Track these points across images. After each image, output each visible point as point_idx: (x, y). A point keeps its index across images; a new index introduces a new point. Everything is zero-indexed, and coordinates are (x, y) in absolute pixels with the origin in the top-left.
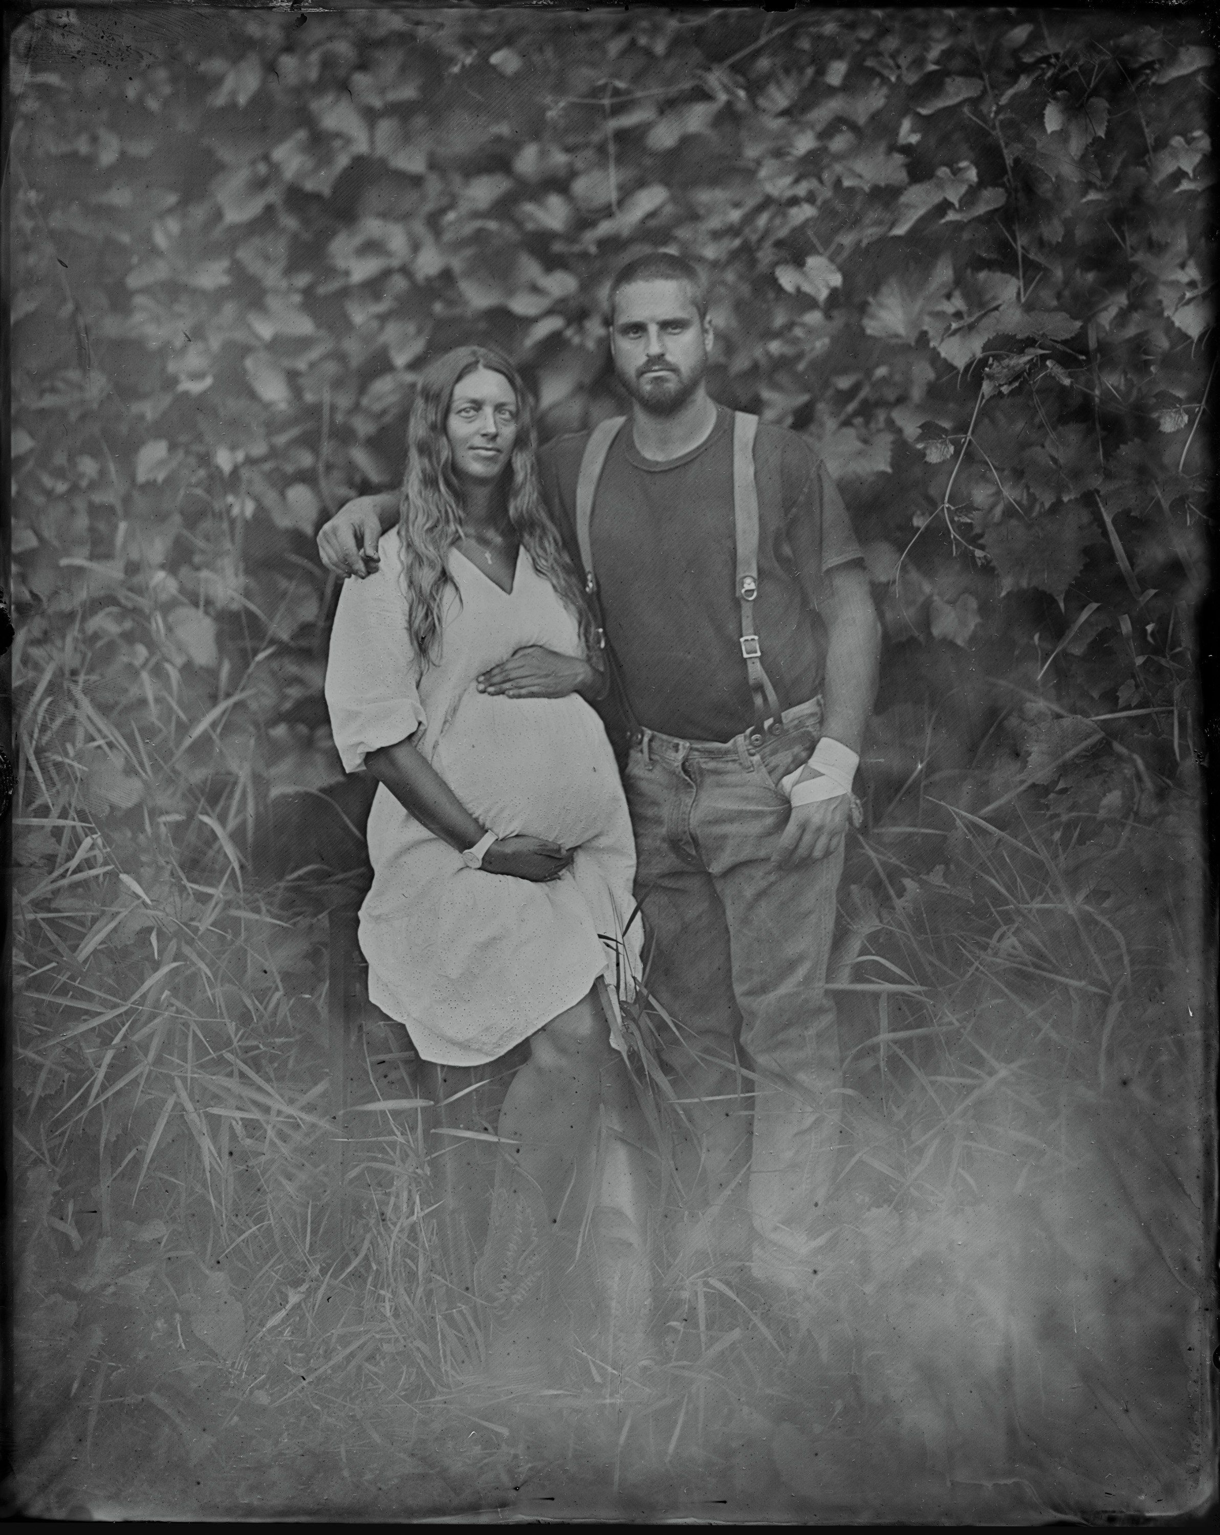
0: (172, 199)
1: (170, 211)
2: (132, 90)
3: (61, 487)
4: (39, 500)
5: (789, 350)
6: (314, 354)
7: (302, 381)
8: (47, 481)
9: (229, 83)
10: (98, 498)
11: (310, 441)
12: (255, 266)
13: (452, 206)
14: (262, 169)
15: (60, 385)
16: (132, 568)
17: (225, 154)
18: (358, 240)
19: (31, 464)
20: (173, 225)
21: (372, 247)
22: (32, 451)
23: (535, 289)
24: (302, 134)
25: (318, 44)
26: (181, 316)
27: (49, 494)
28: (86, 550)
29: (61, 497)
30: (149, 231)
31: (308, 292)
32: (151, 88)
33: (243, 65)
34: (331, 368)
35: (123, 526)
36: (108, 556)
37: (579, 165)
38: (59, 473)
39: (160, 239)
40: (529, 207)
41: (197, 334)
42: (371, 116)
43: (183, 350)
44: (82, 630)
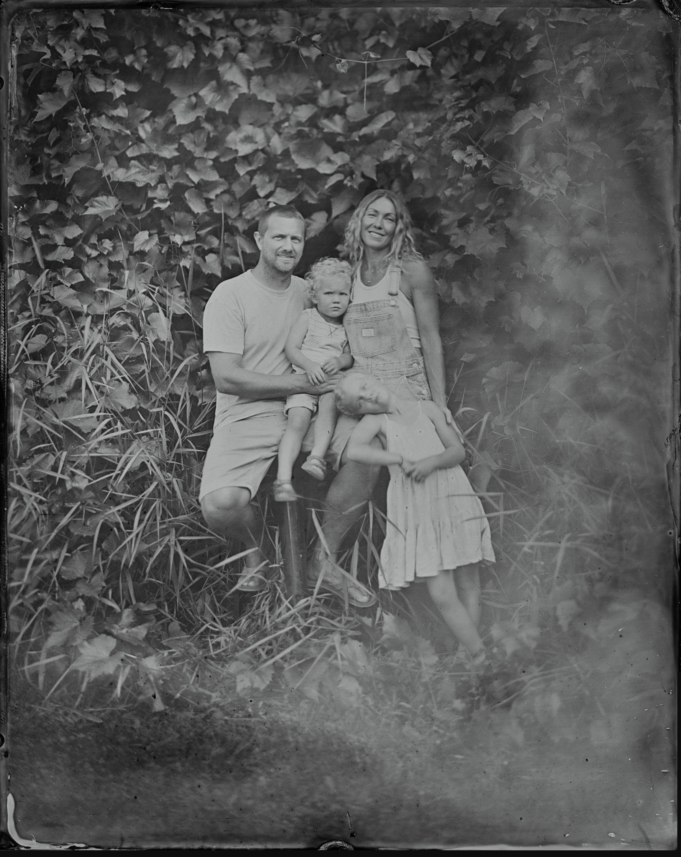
0: (148, 113)
1: (147, 119)
2: (128, 60)
3: (94, 253)
4: (85, 259)
5: (455, 193)
6: (218, 191)
7: (212, 203)
8: (89, 250)
9: (179, 57)
10: (113, 259)
11: (216, 233)
12: (190, 147)
13: (287, 119)
14: (194, 99)
15: (96, 204)
16: (131, 293)
17: (175, 92)
18: (241, 135)
19: (80, 242)
20: (148, 126)
21: (248, 139)
22: (81, 235)
23: (329, 161)
24: (214, 83)
25: (221, 38)
26: (153, 171)
27: (88, 256)
28: (107, 284)
29: (95, 258)
30: (137, 130)
31: (216, 160)
32: (137, 60)
33: (185, 48)
34: (226, 198)
35: (127, 273)
36: (119, 288)
37: (349, 101)
38: (94, 247)
39: (142, 134)
40: (325, 121)
41: (162, 180)
42: (248, 74)
43: (155, 187)
44: (107, 323)
